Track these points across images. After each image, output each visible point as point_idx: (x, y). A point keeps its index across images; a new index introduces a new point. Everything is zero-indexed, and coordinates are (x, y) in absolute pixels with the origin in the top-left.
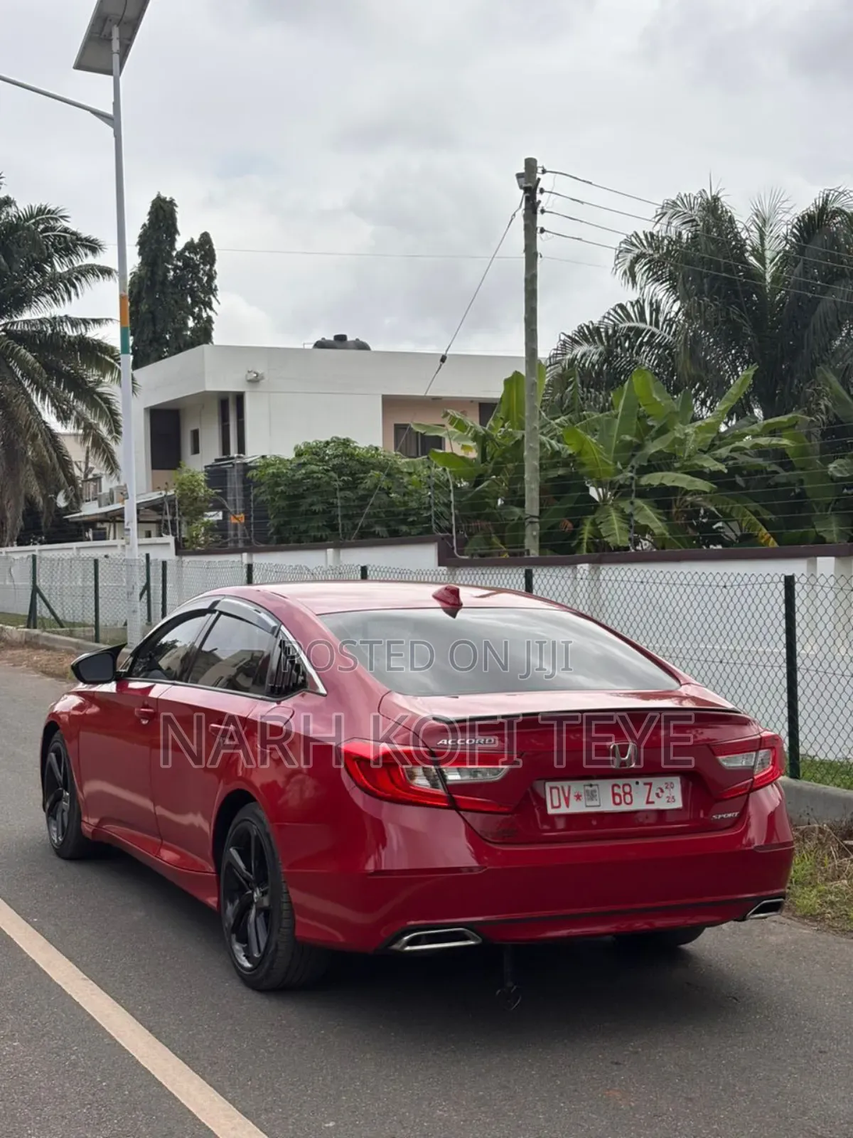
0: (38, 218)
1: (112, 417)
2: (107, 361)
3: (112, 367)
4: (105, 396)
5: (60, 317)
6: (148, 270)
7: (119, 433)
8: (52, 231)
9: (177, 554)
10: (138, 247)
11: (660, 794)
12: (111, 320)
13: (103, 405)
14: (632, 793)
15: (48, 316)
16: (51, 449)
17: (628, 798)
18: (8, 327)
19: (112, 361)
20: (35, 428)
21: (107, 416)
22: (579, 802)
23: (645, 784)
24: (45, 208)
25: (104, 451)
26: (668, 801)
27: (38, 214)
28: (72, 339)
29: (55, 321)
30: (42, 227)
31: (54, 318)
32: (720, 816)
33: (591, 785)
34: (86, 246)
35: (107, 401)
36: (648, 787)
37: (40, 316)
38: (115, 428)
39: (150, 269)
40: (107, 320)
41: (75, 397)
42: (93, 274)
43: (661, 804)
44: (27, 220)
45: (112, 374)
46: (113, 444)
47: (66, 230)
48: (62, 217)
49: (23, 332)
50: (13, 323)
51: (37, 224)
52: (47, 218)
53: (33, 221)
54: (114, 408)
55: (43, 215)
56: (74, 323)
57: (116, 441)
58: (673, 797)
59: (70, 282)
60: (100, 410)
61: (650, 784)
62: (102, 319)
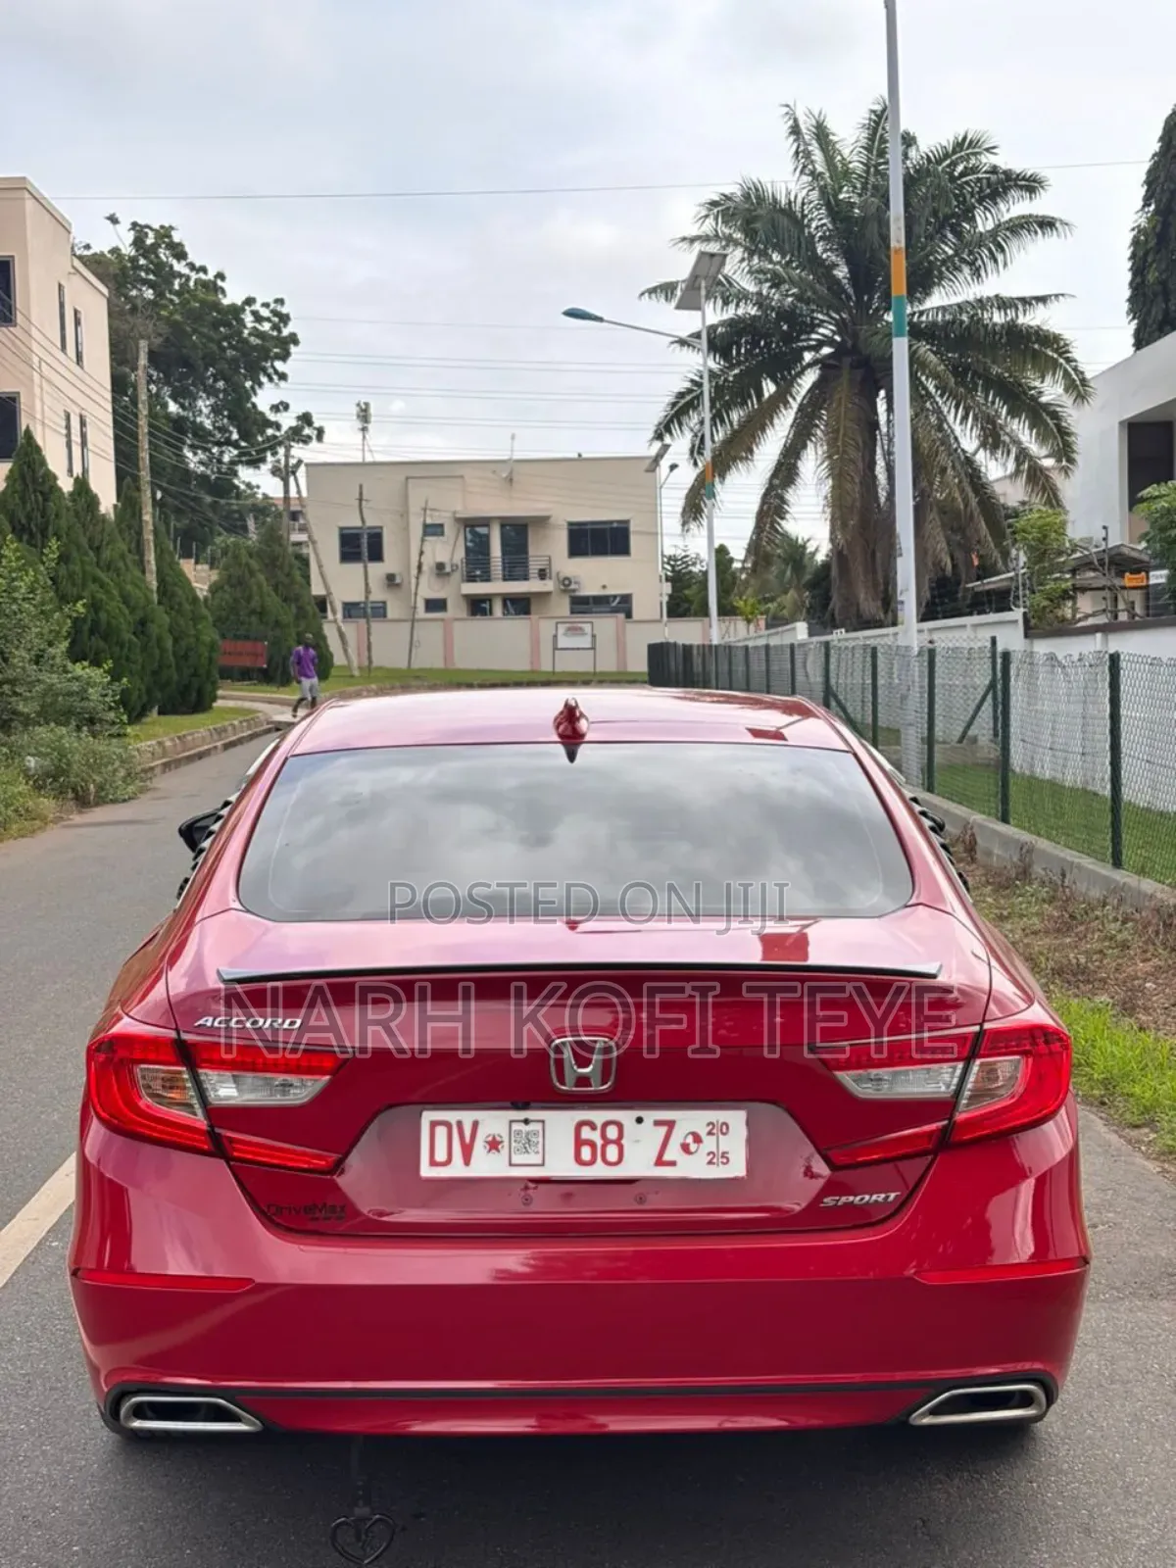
0: (954, 158)
1: (1062, 438)
2: (1047, 356)
3: (1055, 365)
4: (1052, 408)
5: (989, 298)
6: (1157, 221)
7: (1071, 461)
8: (974, 173)
9: (1026, 636)
10: (1146, 187)
11: (693, 1147)
12: (1063, 295)
13: (1049, 421)
14: (624, 1142)
15: (971, 298)
16: (969, 490)
17: (612, 1153)
18: (915, 319)
19: (1055, 356)
20: (943, 459)
21: (1055, 438)
22: (494, 1155)
23: (658, 1123)
24: (965, 138)
25: (1044, 489)
26: (710, 1163)
27: (954, 152)
28: (997, 328)
29: (981, 303)
30: (960, 168)
31: (980, 301)
32: (844, 1199)
33: (526, 1122)
34: (1021, 187)
35: (1055, 416)
36: (663, 1130)
37: (958, 299)
38: (1065, 451)
39: (1161, 219)
40: (1057, 296)
41: (1008, 413)
42: (1029, 231)
43: (693, 1167)
44: (939, 162)
45: (1054, 374)
46: (1058, 479)
47: (994, 170)
48: (987, 150)
49: (934, 324)
50: (921, 313)
51: (954, 164)
52: (968, 155)
53: (948, 162)
54: (1064, 424)
55: (961, 150)
56: (1004, 304)
57: (1066, 473)
58: (724, 1155)
59: (996, 242)
60: (1045, 429)
61: (671, 1124)
62: (1050, 296)
